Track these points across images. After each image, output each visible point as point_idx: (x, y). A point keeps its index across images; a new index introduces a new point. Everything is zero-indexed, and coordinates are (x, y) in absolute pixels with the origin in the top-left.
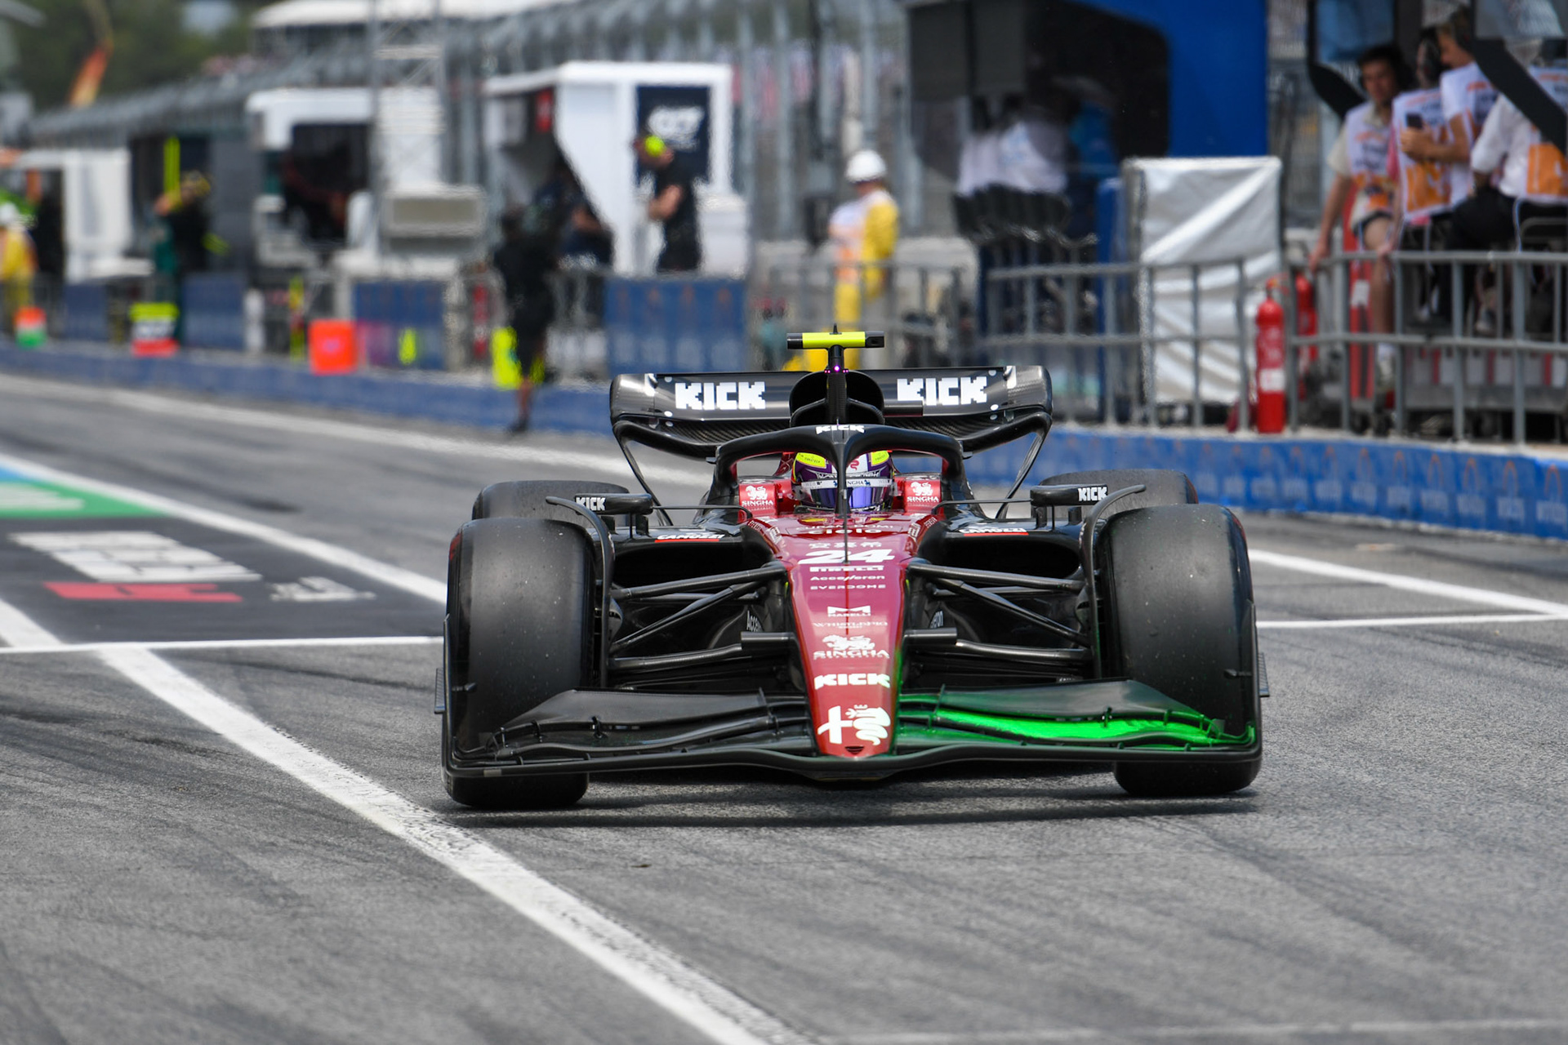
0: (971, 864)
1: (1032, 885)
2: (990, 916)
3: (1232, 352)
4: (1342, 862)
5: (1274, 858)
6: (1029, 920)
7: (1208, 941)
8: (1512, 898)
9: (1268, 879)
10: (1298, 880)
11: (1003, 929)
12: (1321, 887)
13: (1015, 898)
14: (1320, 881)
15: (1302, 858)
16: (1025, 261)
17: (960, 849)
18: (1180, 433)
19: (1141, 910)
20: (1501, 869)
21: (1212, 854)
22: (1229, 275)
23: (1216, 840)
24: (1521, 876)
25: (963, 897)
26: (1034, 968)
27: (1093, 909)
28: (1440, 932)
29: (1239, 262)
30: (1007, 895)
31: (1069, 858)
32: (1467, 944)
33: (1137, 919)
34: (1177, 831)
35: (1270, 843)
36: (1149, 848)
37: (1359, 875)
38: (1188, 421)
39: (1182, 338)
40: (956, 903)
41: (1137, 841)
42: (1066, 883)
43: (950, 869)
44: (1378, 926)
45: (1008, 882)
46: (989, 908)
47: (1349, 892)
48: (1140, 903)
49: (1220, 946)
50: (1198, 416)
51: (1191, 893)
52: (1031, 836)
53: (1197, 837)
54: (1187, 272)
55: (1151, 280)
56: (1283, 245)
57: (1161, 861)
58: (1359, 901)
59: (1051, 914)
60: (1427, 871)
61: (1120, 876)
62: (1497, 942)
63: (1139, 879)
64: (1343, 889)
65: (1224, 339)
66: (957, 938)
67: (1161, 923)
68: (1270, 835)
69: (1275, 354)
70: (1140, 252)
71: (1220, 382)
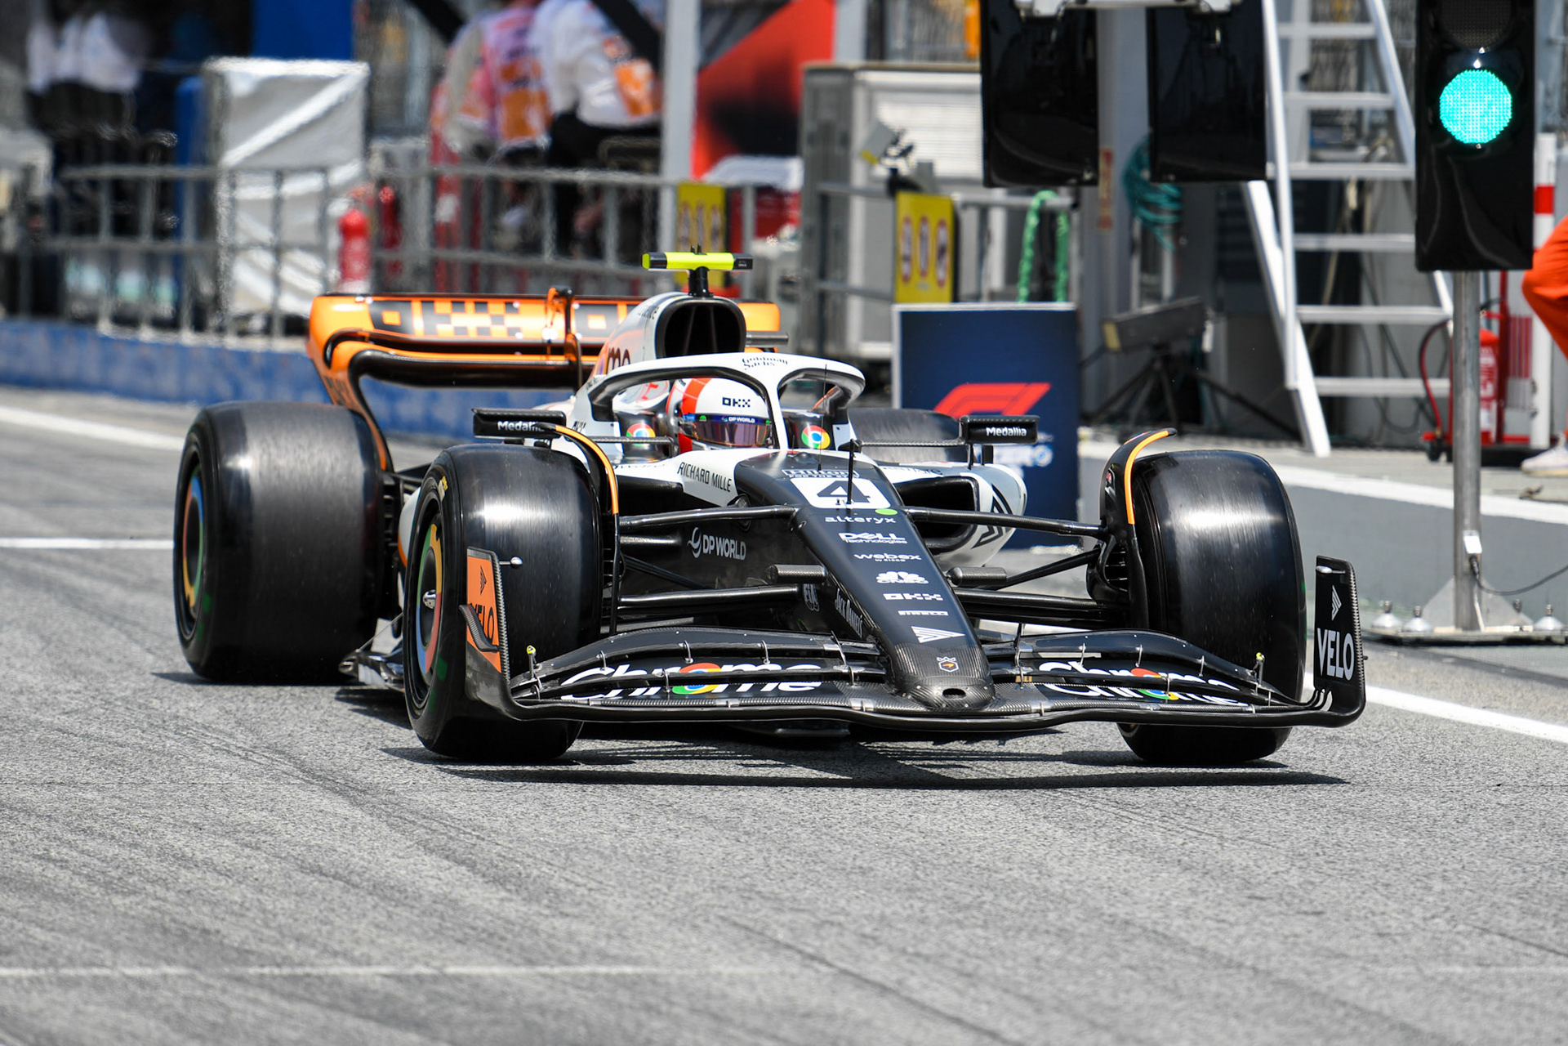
0: (49, 789)
1: (114, 814)
2: (70, 845)
3: (313, 263)
4: (434, 798)
5: (364, 792)
6: (112, 850)
7: (298, 876)
8: (607, 840)
9: (358, 813)
10: (389, 815)
11: (86, 859)
12: (413, 822)
13: (97, 827)
14: (411, 817)
15: (393, 793)
16: (99, 160)
17: (38, 774)
18: (257, 344)
19: (227, 842)
20: (595, 808)
21: (299, 786)
22: (313, 183)
23: (303, 771)
24: (616, 816)
25: (42, 825)
26: (117, 900)
27: (178, 841)
28: (535, 872)
29: (323, 170)
30: (89, 823)
31: (152, 786)
32: (563, 885)
33: (225, 853)
34: (263, 761)
35: (359, 776)
36: (235, 777)
37: (451, 812)
38: (267, 331)
39: (263, 246)
40: (35, 830)
41: (222, 770)
42: (150, 813)
43: (28, 794)
44: (472, 867)
45: (91, 809)
46: (69, 837)
47: (441, 828)
48: (226, 835)
49: (313, 882)
50: (277, 326)
51: (279, 827)
52: (112, 762)
53: (284, 768)
54: (269, 178)
55: (233, 186)
56: (367, 153)
57: (248, 792)
58: (451, 838)
59: (135, 845)
60: (520, 809)
61: (206, 806)
62: (593, 885)
63: (225, 810)
64: (435, 825)
65: (307, 248)
66: (36, 867)
67: (248, 857)
68: (360, 767)
69: (357, 266)
70: (220, 155)
71: (302, 294)
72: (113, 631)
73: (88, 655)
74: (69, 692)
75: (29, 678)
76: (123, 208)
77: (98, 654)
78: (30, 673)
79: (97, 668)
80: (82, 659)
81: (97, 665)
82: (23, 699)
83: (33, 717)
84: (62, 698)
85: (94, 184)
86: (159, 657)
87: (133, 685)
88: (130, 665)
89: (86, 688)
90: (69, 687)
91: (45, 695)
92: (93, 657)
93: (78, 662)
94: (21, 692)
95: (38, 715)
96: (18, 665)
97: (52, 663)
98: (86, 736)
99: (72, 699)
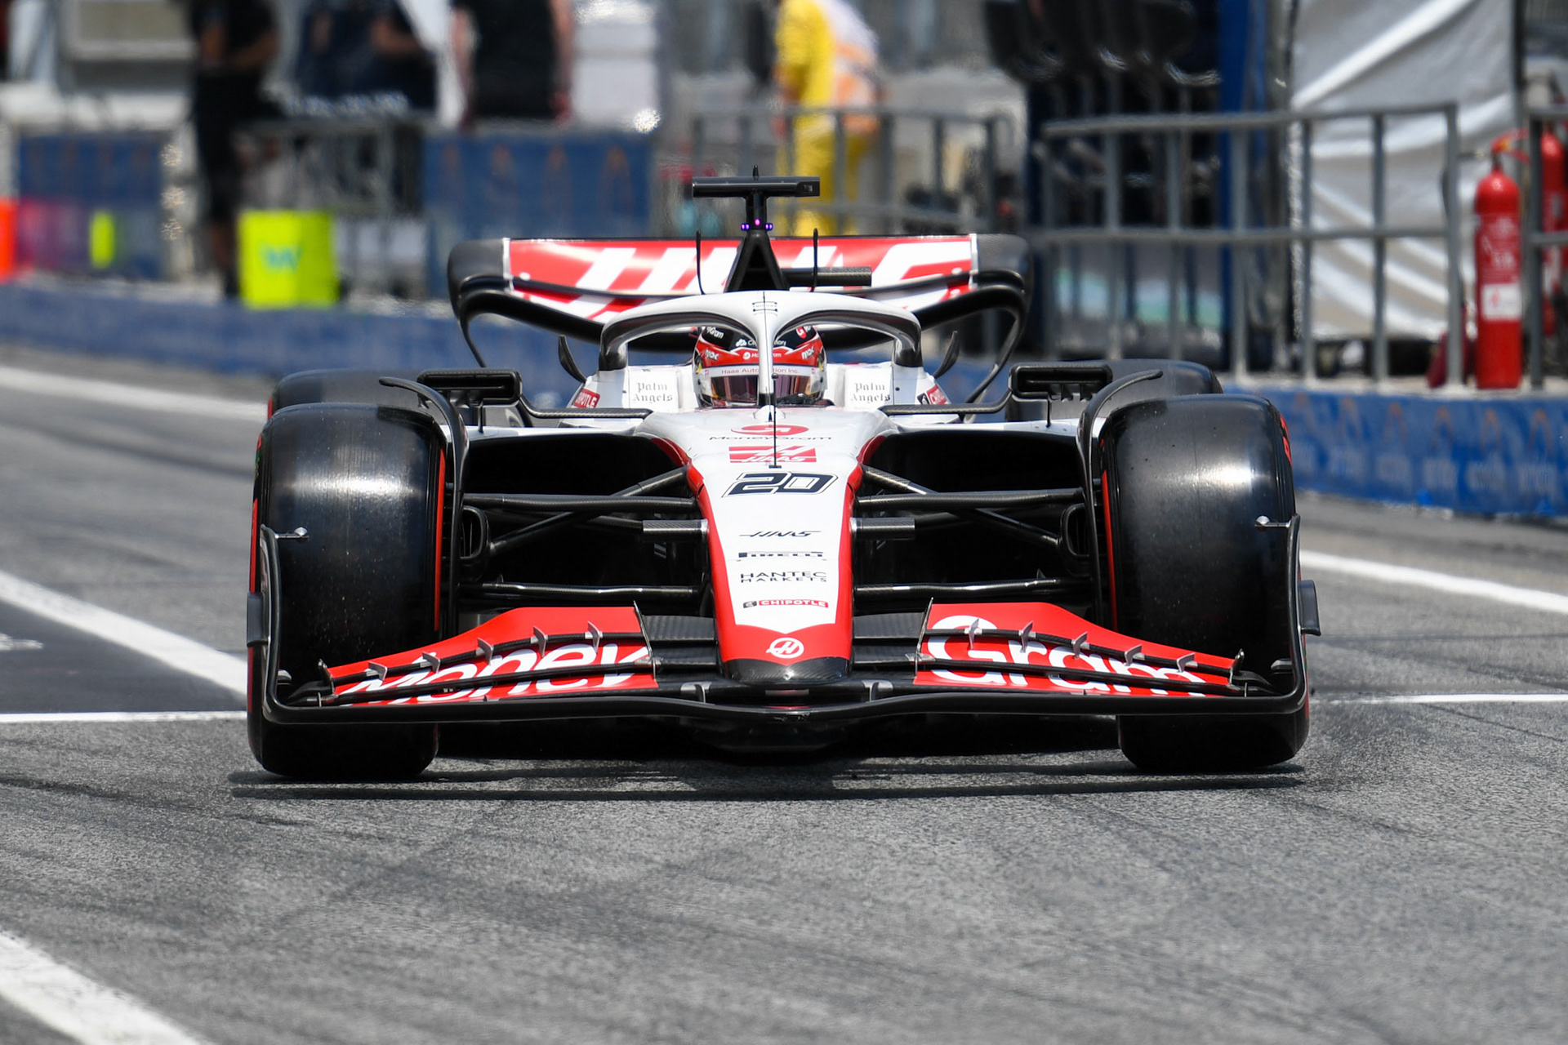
3: (1437, 257)
16: (1101, 110)
18: (1351, 387)
22: (1433, 129)
38: (1366, 368)
39: (1357, 234)
50: (1382, 359)
54: (1365, 125)
55: (1307, 139)
56: (1520, 83)
65: (1424, 233)
69: (1505, 260)
70: (1288, 94)
71: (1418, 304)
72: (1108, 837)
73: (1068, 875)
74: (1034, 932)
75: (973, 912)
76: (1138, 180)
77: (1083, 874)
78: (976, 905)
79: (1080, 895)
80: (1056, 883)
81: (1079, 890)
82: (962, 945)
83: (977, 972)
84: (1023, 943)
85: (1095, 140)
86: (1178, 876)
87: (1134, 920)
88: (1131, 889)
89: (1061, 926)
90: (1035, 925)
91: (998, 939)
92: (1074, 879)
93: (1052, 886)
94: (960, 935)
95: (985, 971)
96: (959, 893)
97: (1011, 889)
98: (1060, 1001)
99: (1039, 943)
